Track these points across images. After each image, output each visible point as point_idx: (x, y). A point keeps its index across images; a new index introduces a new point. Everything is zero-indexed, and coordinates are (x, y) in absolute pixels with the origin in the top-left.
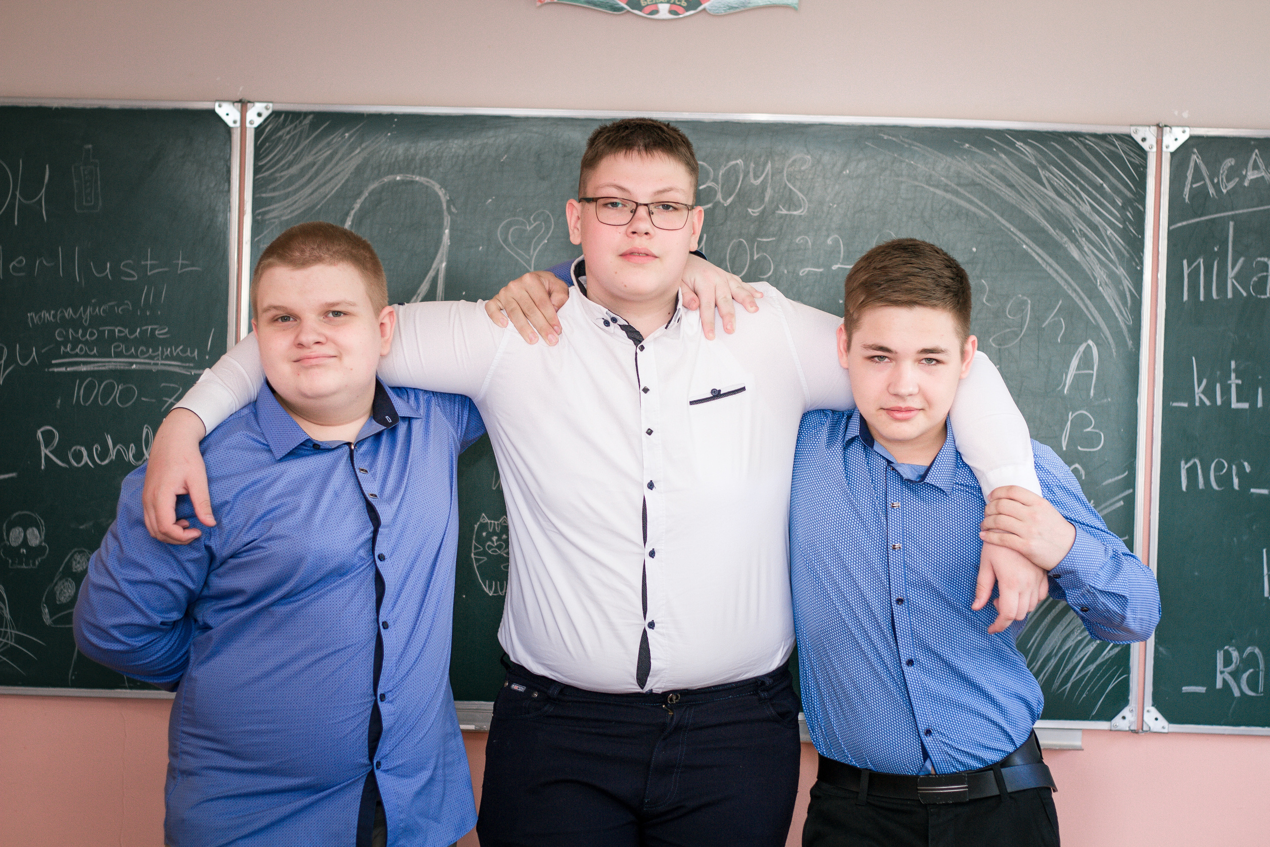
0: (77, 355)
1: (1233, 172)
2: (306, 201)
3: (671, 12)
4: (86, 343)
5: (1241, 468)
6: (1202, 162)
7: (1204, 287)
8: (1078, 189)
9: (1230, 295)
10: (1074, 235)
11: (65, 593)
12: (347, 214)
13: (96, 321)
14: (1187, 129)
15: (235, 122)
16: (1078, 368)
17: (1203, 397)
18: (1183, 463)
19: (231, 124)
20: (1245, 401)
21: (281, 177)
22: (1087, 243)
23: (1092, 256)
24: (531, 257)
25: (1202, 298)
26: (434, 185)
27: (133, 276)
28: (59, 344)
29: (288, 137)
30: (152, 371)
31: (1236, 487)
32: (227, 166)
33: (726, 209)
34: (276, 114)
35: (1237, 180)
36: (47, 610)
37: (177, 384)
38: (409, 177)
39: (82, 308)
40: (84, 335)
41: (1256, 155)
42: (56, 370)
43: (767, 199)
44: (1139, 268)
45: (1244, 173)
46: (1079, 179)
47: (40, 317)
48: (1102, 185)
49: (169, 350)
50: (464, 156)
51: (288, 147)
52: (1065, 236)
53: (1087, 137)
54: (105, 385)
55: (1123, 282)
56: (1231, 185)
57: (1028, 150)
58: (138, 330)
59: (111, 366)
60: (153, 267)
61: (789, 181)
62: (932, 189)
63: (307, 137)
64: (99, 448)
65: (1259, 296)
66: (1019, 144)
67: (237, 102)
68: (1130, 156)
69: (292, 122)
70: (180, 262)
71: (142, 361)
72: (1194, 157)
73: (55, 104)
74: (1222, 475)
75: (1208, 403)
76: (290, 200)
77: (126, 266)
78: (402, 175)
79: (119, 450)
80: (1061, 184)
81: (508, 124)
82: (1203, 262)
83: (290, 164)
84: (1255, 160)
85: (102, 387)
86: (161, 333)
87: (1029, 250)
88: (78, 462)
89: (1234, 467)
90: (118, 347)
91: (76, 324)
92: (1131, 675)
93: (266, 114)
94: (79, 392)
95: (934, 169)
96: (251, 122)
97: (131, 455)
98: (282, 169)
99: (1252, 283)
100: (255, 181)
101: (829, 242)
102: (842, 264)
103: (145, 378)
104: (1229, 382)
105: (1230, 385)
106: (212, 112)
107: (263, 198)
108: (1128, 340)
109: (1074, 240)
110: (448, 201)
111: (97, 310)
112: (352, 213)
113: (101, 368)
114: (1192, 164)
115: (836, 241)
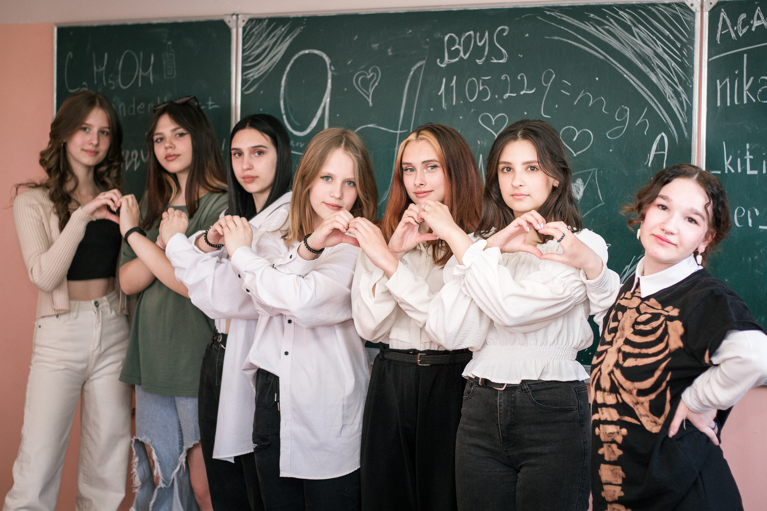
1: (746, 22)
2: (265, 67)
5: (753, 213)
6: (727, 17)
7: (730, 97)
8: (655, 38)
9: (745, 101)
10: (653, 68)
12: (283, 74)
15: (233, 26)
16: (657, 151)
17: (730, 167)
19: (231, 26)
20: (755, 170)
22: (661, 72)
23: (664, 80)
24: (370, 93)
25: (728, 104)
26: (323, 55)
29: (257, 32)
31: (750, 225)
33: (465, 61)
35: (748, 27)
38: (312, 51)
41: (759, 10)
43: (486, 54)
44: (691, 86)
45: (752, 22)
46: (655, 32)
48: (669, 35)
51: (257, 37)
52: (648, 68)
53: (660, 6)
55: (682, 95)
56: (745, 30)
57: (626, 16)
61: (497, 43)
62: (573, 43)
65: (762, 102)
66: (621, 12)
67: (233, 15)
68: (685, 16)
70: (210, 103)
72: (722, 14)
74: (741, 217)
75: (733, 171)
76: (258, 67)
78: (308, 50)
80: (645, 36)
82: (729, 81)
84: (758, 14)
87: (628, 78)
89: (749, 212)
93: (246, 20)
95: (574, 31)
96: (241, 25)
98: (254, 50)
99: (758, 93)
100: (243, 57)
101: (519, 78)
102: (526, 91)
104: (745, 157)
105: (746, 159)
106: (223, 22)
107: (245, 66)
108: (685, 132)
109: (653, 70)
110: (330, 63)
112: (286, 72)
114: (721, 19)
115: (522, 77)
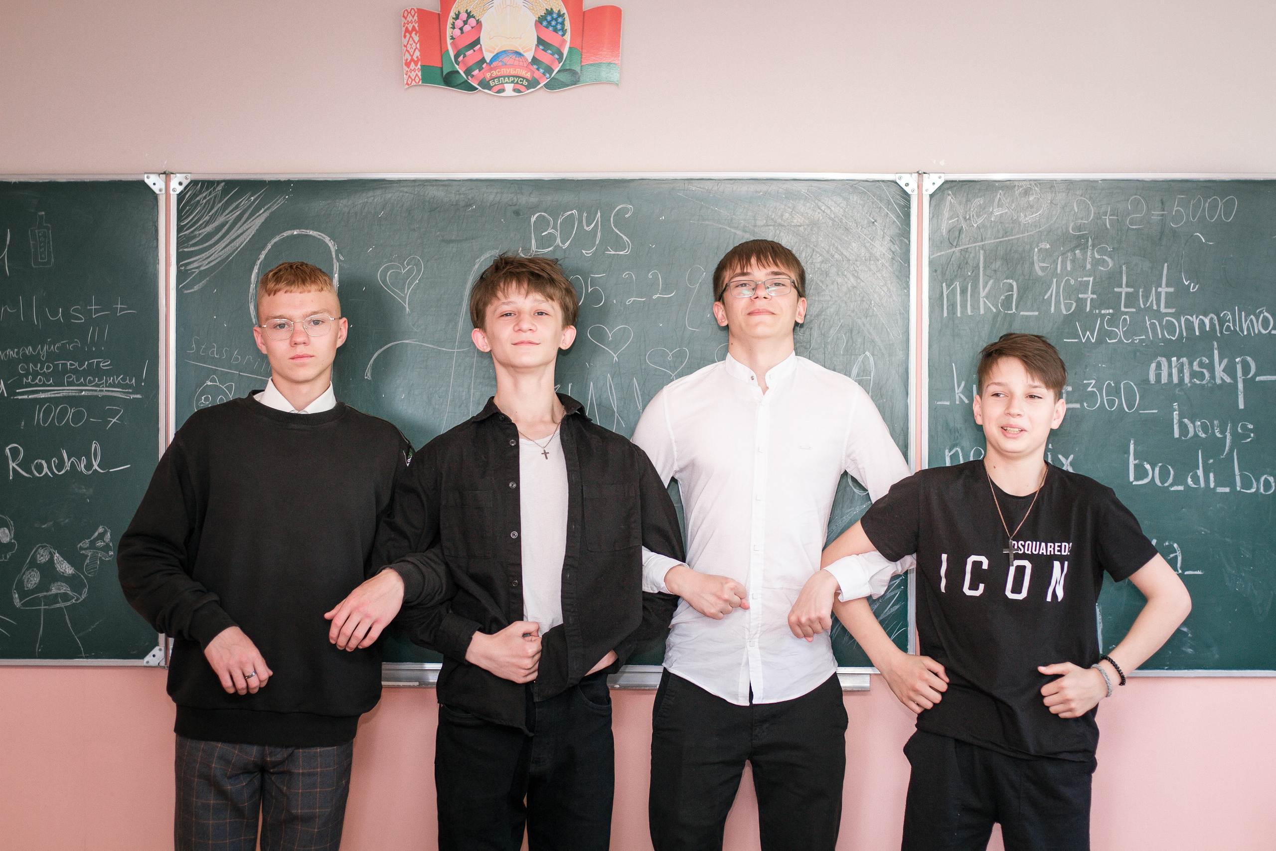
0: (36, 385)
1: (983, 208)
2: (221, 254)
3: (514, 90)
4: (44, 374)
6: (956, 202)
7: (961, 305)
9: (982, 312)
11: (31, 581)
12: (254, 264)
13: (51, 357)
14: (942, 175)
15: (160, 190)
16: (859, 375)
17: (962, 397)
18: (947, 451)
19: (157, 192)
21: (200, 234)
24: (406, 295)
25: (959, 315)
26: (324, 238)
27: (82, 319)
28: (21, 376)
29: (205, 201)
30: (98, 396)
32: (155, 226)
33: (565, 250)
34: (194, 183)
35: (985, 216)
36: (17, 595)
37: (119, 407)
38: (304, 232)
39: (40, 346)
40: (41, 368)
41: (1000, 194)
42: (20, 397)
43: (597, 242)
44: (906, 291)
45: (991, 210)
47: (6, 355)
48: (873, 223)
49: (112, 378)
50: (349, 213)
51: (205, 209)
54: (62, 407)
56: (980, 220)
57: (811, 196)
58: (86, 363)
59: (64, 394)
60: (97, 311)
61: (616, 227)
62: (733, 230)
63: (220, 202)
64: (57, 461)
65: (1006, 312)
66: (804, 191)
67: (162, 174)
68: (897, 198)
69: (207, 189)
70: (119, 306)
71: (90, 388)
72: (949, 197)
73: (13, 179)
76: (207, 254)
77: (75, 310)
78: (298, 230)
79: (72, 461)
81: (384, 186)
82: (959, 285)
83: (207, 223)
84: (1000, 198)
85: (58, 410)
86: (105, 365)
87: (815, 278)
88: (40, 472)
90: (70, 377)
91: (35, 359)
92: (909, 628)
93: (185, 183)
94: (38, 416)
95: (734, 214)
96: (174, 190)
97: (83, 466)
98: (200, 228)
99: (1000, 301)
100: (178, 238)
101: (650, 276)
102: (661, 294)
103: (91, 402)
106: (142, 184)
107: (184, 251)
108: (899, 352)
110: (336, 250)
111: (52, 347)
112: (259, 262)
113: (56, 395)
114: (948, 203)
115: (655, 275)
